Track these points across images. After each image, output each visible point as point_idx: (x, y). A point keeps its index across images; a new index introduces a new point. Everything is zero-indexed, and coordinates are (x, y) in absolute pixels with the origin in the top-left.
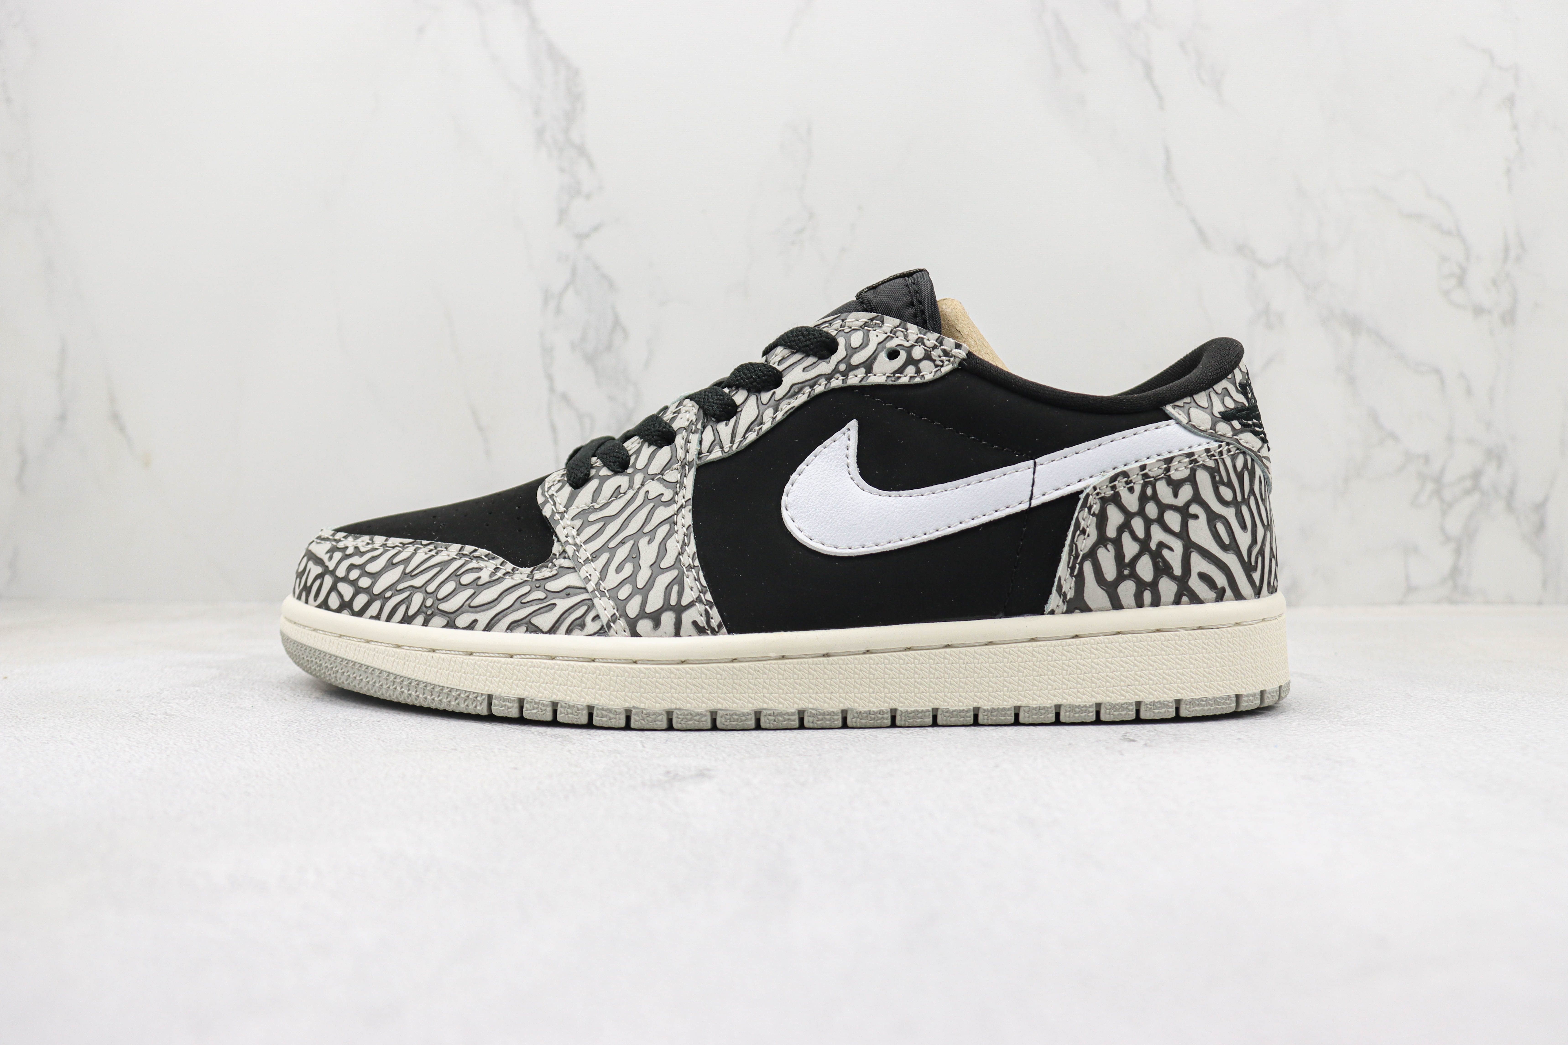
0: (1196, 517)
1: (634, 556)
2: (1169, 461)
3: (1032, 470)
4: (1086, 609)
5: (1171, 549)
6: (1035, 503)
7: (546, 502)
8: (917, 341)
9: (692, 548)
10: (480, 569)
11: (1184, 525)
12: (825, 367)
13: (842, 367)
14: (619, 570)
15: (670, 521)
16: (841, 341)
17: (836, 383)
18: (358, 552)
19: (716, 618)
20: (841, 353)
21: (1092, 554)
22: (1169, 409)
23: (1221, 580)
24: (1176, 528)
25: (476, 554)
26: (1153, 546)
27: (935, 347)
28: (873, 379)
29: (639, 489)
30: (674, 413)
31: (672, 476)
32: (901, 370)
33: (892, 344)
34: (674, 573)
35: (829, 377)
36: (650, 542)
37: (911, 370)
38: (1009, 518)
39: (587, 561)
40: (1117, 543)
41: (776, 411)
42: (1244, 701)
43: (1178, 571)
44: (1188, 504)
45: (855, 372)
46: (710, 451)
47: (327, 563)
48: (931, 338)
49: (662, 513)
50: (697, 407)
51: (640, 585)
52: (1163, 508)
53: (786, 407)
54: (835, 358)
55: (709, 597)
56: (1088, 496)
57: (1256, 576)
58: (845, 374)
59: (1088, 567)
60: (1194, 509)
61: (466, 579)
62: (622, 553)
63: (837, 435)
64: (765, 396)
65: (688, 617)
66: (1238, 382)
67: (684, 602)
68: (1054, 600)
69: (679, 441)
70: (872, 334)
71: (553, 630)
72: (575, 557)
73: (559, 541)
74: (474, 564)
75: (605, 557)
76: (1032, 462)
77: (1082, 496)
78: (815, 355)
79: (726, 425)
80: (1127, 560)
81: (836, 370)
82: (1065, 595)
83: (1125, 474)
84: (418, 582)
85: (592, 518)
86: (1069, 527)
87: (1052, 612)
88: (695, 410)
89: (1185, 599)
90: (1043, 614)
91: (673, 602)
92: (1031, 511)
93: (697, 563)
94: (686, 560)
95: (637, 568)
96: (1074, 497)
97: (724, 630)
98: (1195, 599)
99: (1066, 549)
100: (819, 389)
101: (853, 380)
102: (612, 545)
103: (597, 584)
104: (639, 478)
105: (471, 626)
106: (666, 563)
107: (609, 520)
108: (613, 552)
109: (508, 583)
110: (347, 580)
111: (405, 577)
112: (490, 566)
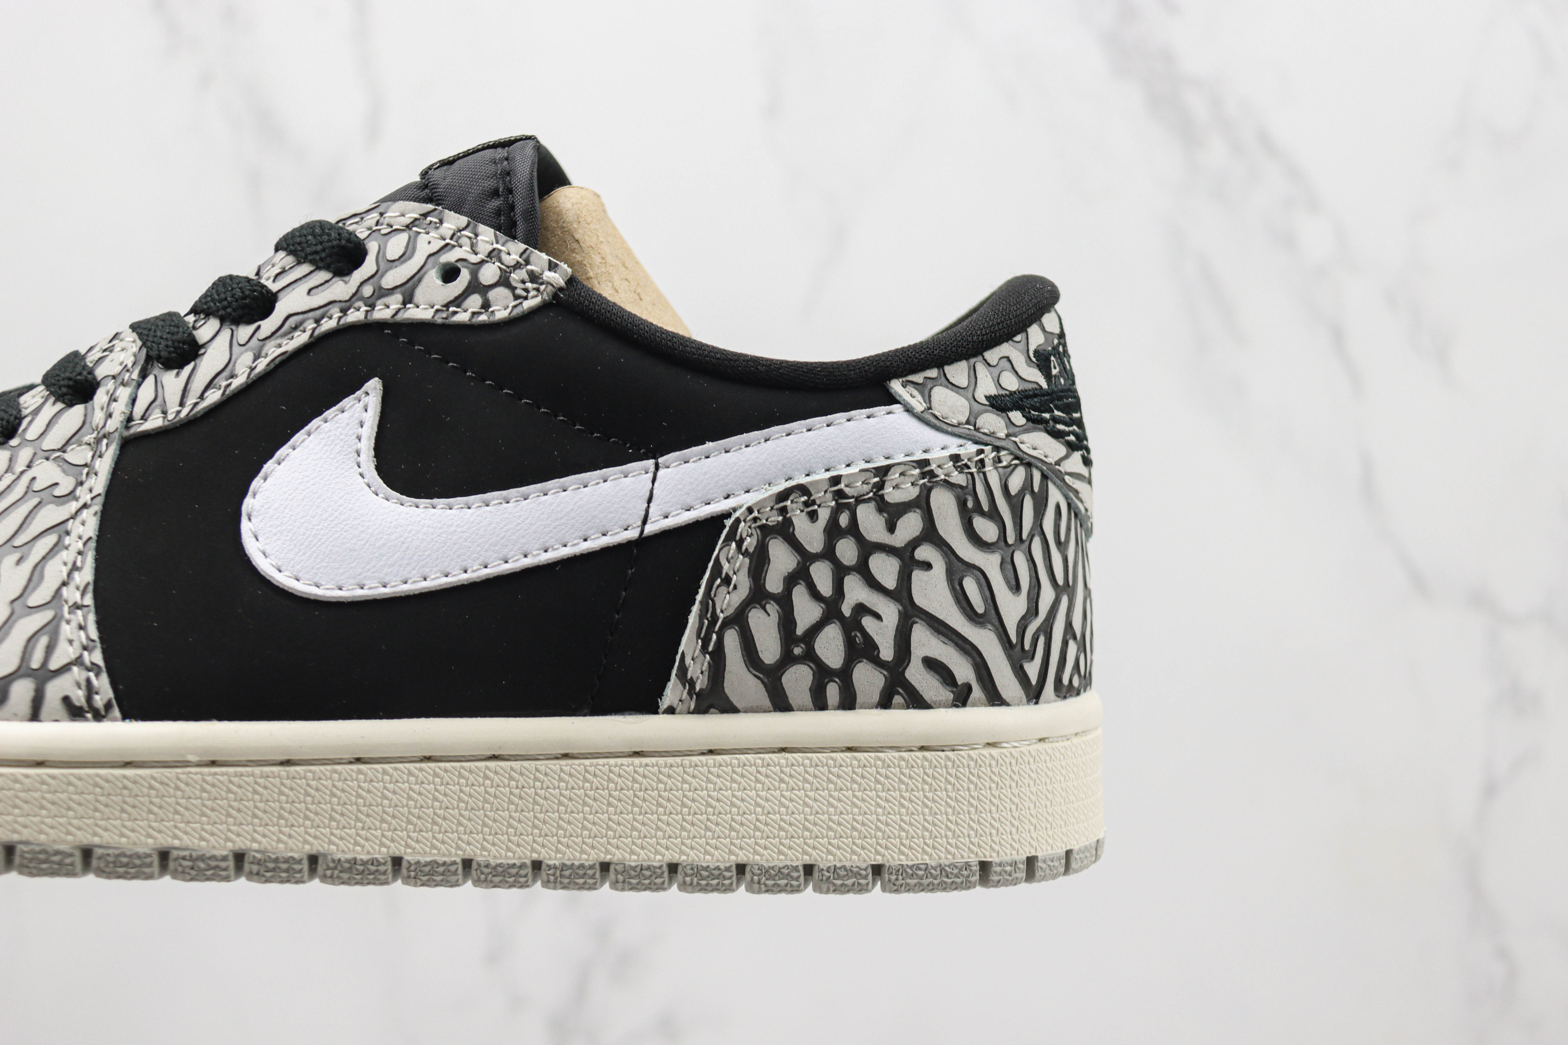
0: (927, 566)
2: (883, 471)
3: (650, 475)
4: (729, 708)
5: (878, 617)
6: (650, 529)
8: (490, 255)
9: (86, 575)
11: (905, 578)
12: (341, 289)
13: (367, 291)
15: (60, 528)
16: (372, 247)
17: (355, 316)
19: (105, 693)
20: (368, 267)
21: (739, 619)
22: (896, 386)
23: (964, 672)
24: (890, 582)
26: (846, 610)
27: (517, 266)
28: (414, 313)
29: (22, 473)
30: (105, 350)
31: (79, 455)
32: (458, 301)
33: (450, 257)
34: (47, 615)
35: (345, 307)
36: (19, 562)
37: (474, 302)
38: (606, 551)
40: (785, 602)
41: (257, 357)
42: (995, 872)
43: (887, 653)
44: (914, 544)
45: (386, 300)
46: (144, 418)
48: (514, 250)
49: (50, 515)
50: (139, 343)
52: (867, 548)
53: (273, 351)
54: (359, 275)
55: (97, 657)
56: (738, 521)
57: (1032, 670)
58: (370, 303)
59: (732, 639)
60: (924, 552)
63: (347, 402)
64: (244, 332)
65: (55, 690)
66: (1032, 348)
67: (54, 665)
68: (673, 692)
69: (101, 397)
70: (423, 239)
76: (650, 463)
77: (728, 523)
78: (327, 268)
79: (178, 375)
80: (800, 631)
81: (357, 295)
82: (692, 683)
83: (803, 489)
86: (704, 573)
87: (671, 711)
88: (135, 349)
89: (897, 699)
90: (656, 712)
91: (36, 663)
92: (643, 542)
93: (89, 600)
94: (71, 594)
96: (715, 522)
97: (116, 712)
98: (917, 701)
99: (695, 609)
100: (328, 325)
101: (382, 313)
104: (25, 455)
106: (38, 597)
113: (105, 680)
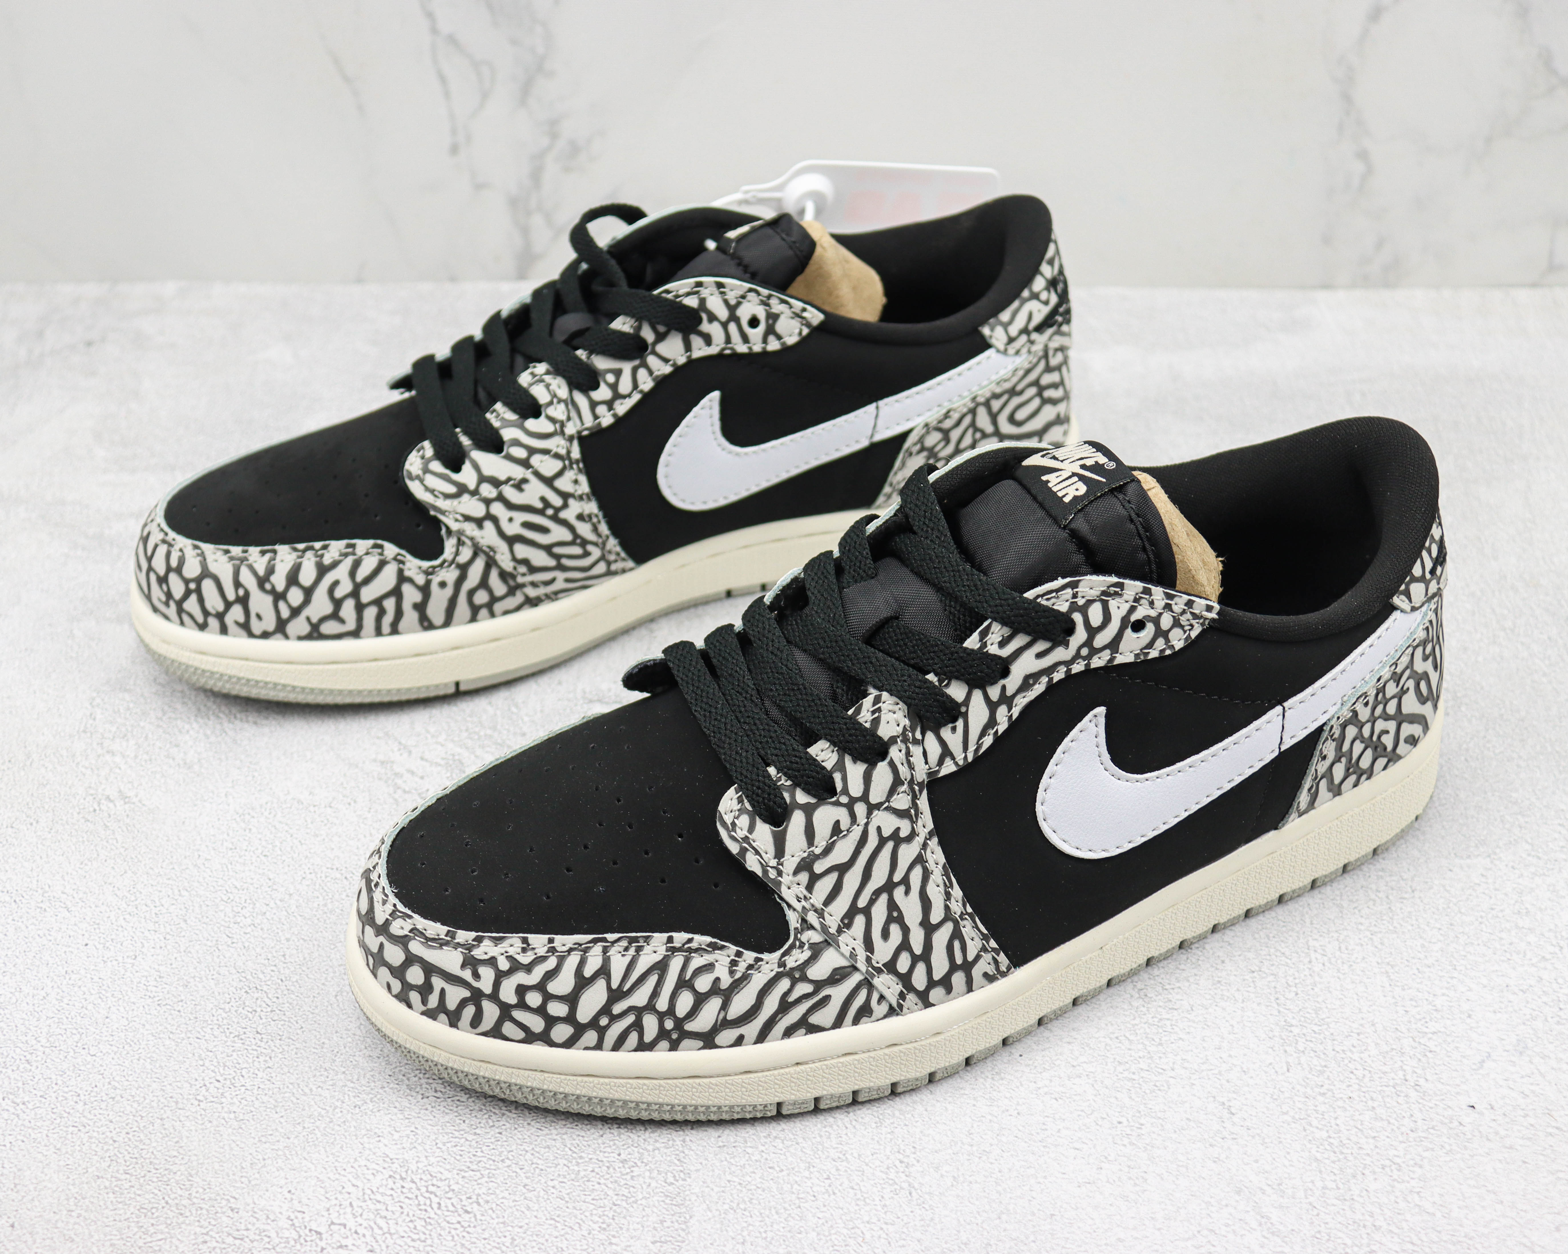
0: (1408, 691)
1: (895, 915)
3: (1281, 717)
7: (743, 851)
8: (1164, 608)
9: (957, 892)
12: (1063, 652)
13: (1085, 652)
14: (885, 935)
15: (920, 860)
16: (1077, 617)
17: (1078, 668)
18: (516, 963)
19: (1003, 959)
20: (1080, 634)
21: (1328, 772)
22: (1393, 600)
24: (1393, 711)
25: (694, 945)
27: (1184, 612)
28: (1121, 659)
29: (867, 824)
30: (873, 712)
31: (902, 801)
32: (1150, 645)
33: (1137, 615)
34: (949, 927)
35: (1068, 663)
36: (907, 892)
37: (1160, 643)
39: (840, 931)
40: (1349, 752)
41: (1010, 707)
45: (1099, 654)
46: (940, 764)
47: (475, 984)
48: (1179, 601)
49: (907, 853)
51: (918, 950)
53: (1021, 702)
54: (1074, 641)
55: (993, 944)
56: (1332, 727)
58: (1088, 658)
59: (1323, 782)
61: (703, 984)
62: (879, 912)
64: (994, 690)
65: (977, 970)
67: (970, 958)
68: (1291, 814)
69: (896, 753)
70: (1113, 604)
71: (838, 1023)
72: (825, 929)
73: (789, 906)
74: (700, 959)
75: (860, 921)
77: (1327, 727)
78: (1047, 638)
79: (954, 730)
81: (1077, 656)
82: (1300, 808)
83: (1364, 693)
84: (640, 998)
85: (819, 868)
86: (1312, 759)
87: (1287, 823)
89: (1391, 764)
90: (1280, 827)
91: (959, 960)
92: (1280, 756)
93: (969, 910)
94: (956, 909)
95: (906, 931)
96: (1319, 731)
97: (1012, 967)
98: (1399, 759)
99: (1308, 776)
100: (1058, 676)
101: (1098, 662)
102: (862, 903)
103: (868, 960)
104: (860, 809)
105: (739, 1041)
106: (936, 916)
107: (842, 869)
108: (867, 912)
109: (759, 980)
110: (522, 1005)
111: (615, 995)
112: (722, 959)
113: (1002, 954)
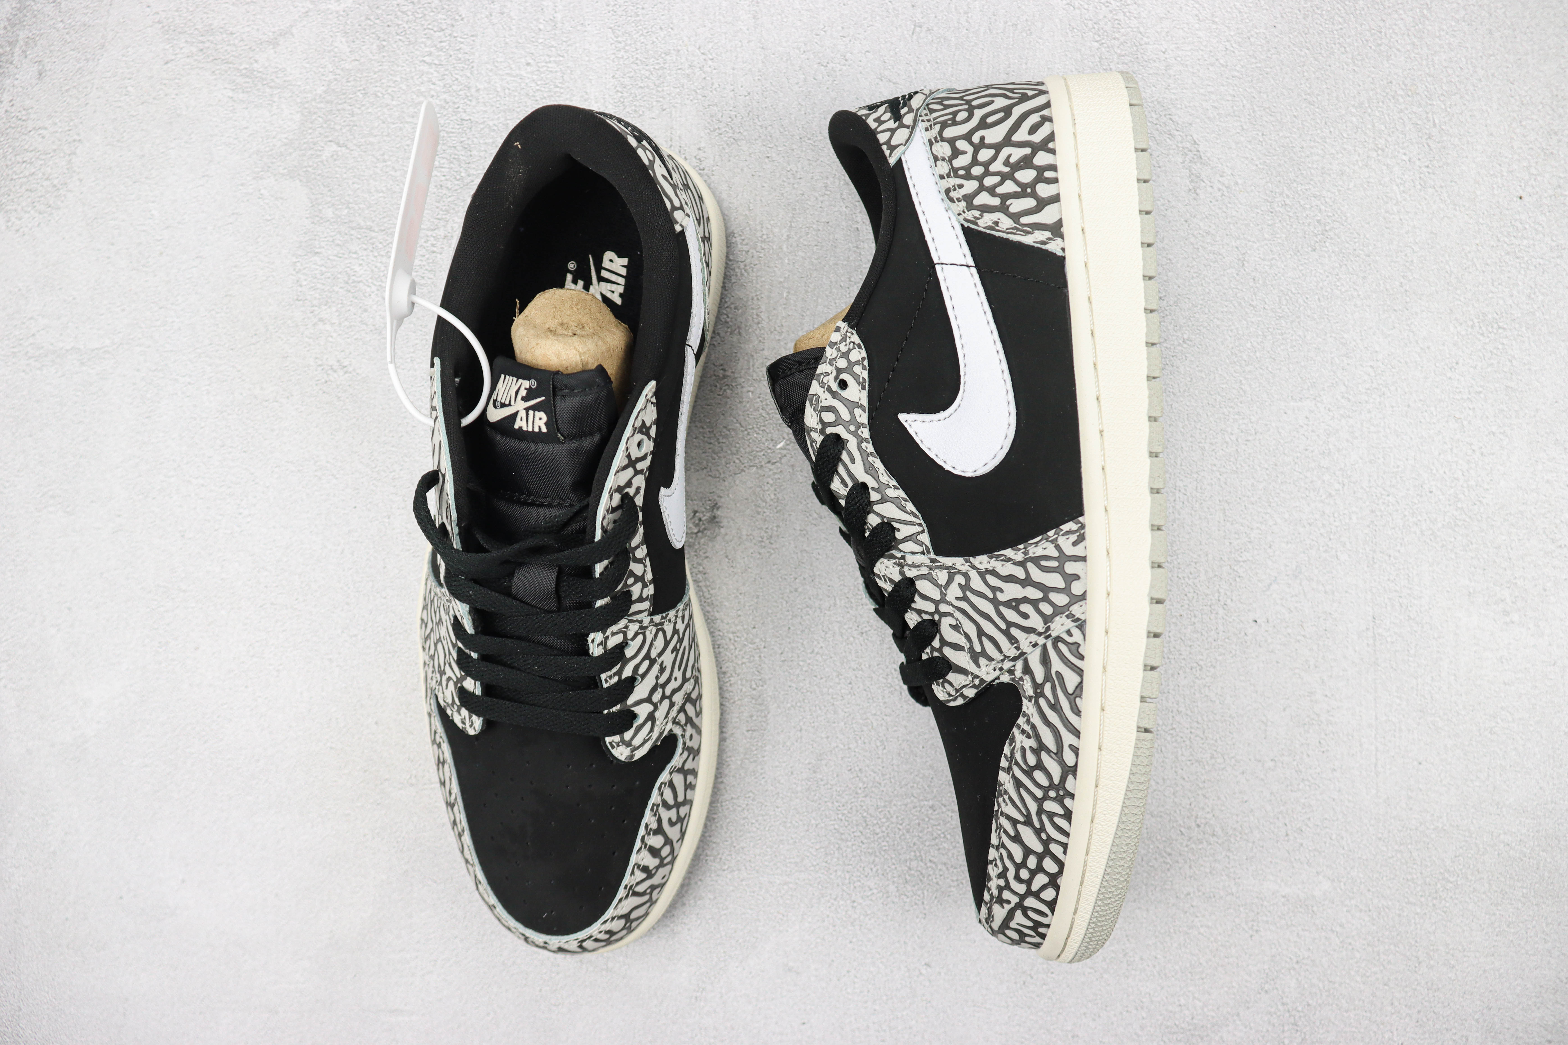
0: (982, 138)
1: (1014, 604)
2: (936, 159)
4: (1060, 223)
5: (1010, 156)
6: (972, 263)
7: (962, 695)
8: (832, 365)
9: (1009, 552)
10: (1023, 750)
11: (990, 146)
12: (852, 444)
13: (852, 428)
14: (1025, 616)
15: (982, 574)
16: (829, 431)
17: (866, 433)
18: (1003, 875)
19: (1070, 526)
20: (840, 430)
21: (1015, 217)
22: (892, 161)
23: (1034, 118)
24: (992, 152)
25: (1009, 755)
26: (1007, 169)
27: (838, 350)
28: (864, 401)
29: (953, 606)
30: (886, 581)
31: (943, 577)
32: (857, 378)
33: (834, 386)
34: (1030, 565)
35: (861, 440)
36: (1002, 591)
37: (857, 369)
38: (983, 284)
39: (1018, 648)
40: (1005, 197)
41: (888, 487)
43: (1028, 151)
44: (971, 143)
45: (857, 417)
46: (921, 544)
47: (1012, 905)
48: (830, 353)
49: (976, 583)
50: (882, 560)
51: (1040, 595)
52: (975, 162)
53: (885, 478)
54: (844, 435)
55: (1051, 533)
56: (966, 220)
57: (1030, 93)
58: (859, 425)
59: (1025, 220)
60: (976, 138)
61: (1032, 760)
62: (1011, 615)
63: (911, 431)
64: (874, 496)
65: (1069, 550)
66: (867, 112)
67: (1056, 554)
68: (1054, 247)
69: (910, 573)
70: (824, 403)
71: (1080, 672)
72: (1014, 659)
73: (998, 678)
74: (1018, 756)
75: (1014, 631)
76: (937, 266)
77: (966, 225)
78: (840, 453)
79: (899, 530)
80: (1019, 190)
81: (855, 434)
82: (1050, 239)
83: (947, 191)
84: (1033, 807)
85: (978, 649)
86: (992, 235)
87: (1063, 249)
88: (885, 561)
89: (1051, 145)
90: (1064, 258)
91: (1055, 564)
92: (978, 266)
93: (1021, 546)
94: (1019, 557)
95: (1025, 600)
96: (967, 232)
97: (1080, 519)
98: (1051, 137)
99: (1010, 237)
100: (870, 448)
101: (864, 419)
102: (1003, 626)
103: (1040, 634)
104: (943, 608)
105: (1075, 750)
106: (1020, 573)
107: (981, 633)
108: (1010, 624)
109: (1036, 720)
110: (1029, 883)
111: (1028, 822)
112: (1020, 740)
113: (1062, 527)
